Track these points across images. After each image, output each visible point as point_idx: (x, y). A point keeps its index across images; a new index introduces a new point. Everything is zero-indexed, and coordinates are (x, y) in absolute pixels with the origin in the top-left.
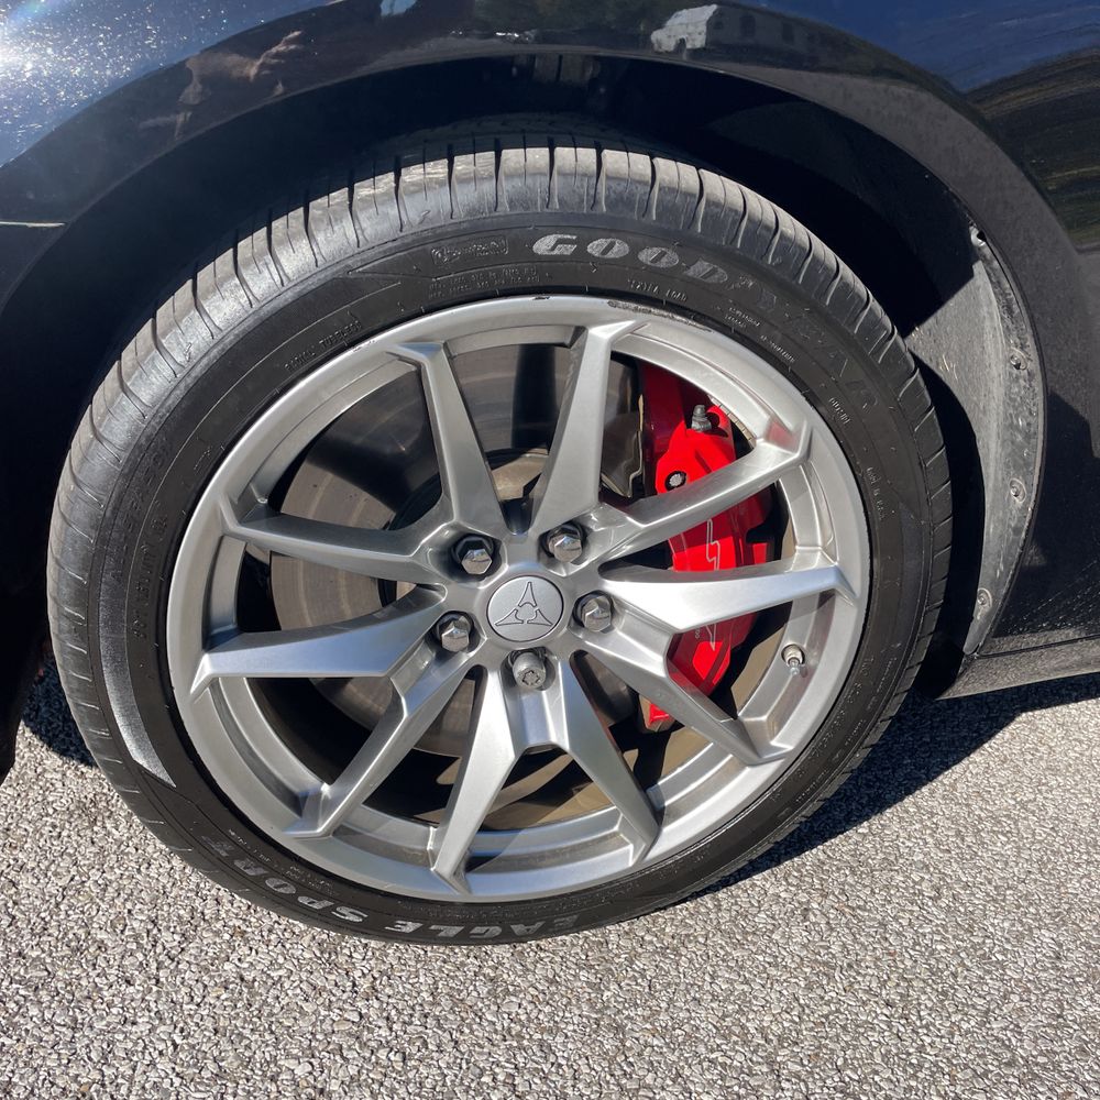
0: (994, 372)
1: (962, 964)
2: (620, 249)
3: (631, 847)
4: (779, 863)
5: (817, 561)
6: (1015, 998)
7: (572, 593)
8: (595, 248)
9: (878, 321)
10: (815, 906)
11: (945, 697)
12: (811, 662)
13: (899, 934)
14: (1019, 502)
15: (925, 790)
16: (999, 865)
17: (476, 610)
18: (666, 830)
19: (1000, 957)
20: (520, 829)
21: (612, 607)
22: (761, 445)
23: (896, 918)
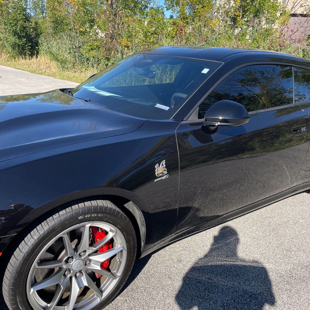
0: (137, 213)
1: (150, 301)
2: (89, 215)
3: (98, 299)
4: (120, 294)
5: (119, 246)
6: (158, 303)
7: (85, 260)
8: (86, 216)
9: (122, 214)
10: (127, 299)
11: (140, 258)
12: (121, 260)
13: (141, 299)
14: (144, 230)
15: (140, 273)
16: (153, 283)
17: (70, 268)
18: (103, 294)
19: (155, 298)
20: (79, 302)
21: (90, 260)
22: (109, 232)
23: (140, 297)
